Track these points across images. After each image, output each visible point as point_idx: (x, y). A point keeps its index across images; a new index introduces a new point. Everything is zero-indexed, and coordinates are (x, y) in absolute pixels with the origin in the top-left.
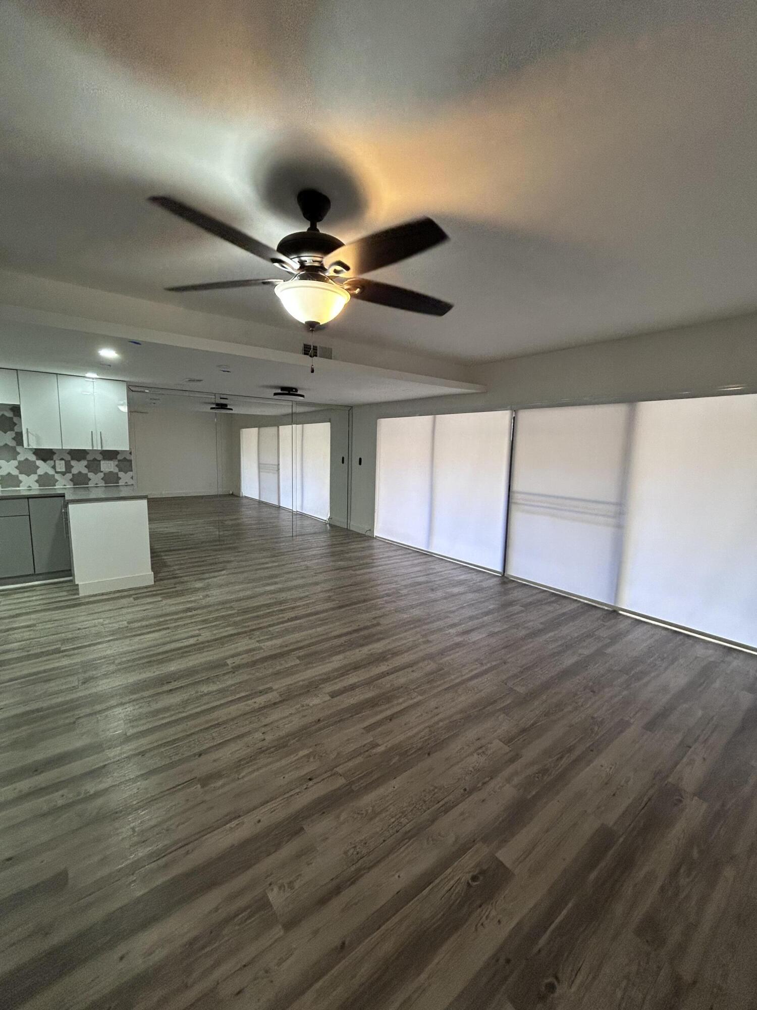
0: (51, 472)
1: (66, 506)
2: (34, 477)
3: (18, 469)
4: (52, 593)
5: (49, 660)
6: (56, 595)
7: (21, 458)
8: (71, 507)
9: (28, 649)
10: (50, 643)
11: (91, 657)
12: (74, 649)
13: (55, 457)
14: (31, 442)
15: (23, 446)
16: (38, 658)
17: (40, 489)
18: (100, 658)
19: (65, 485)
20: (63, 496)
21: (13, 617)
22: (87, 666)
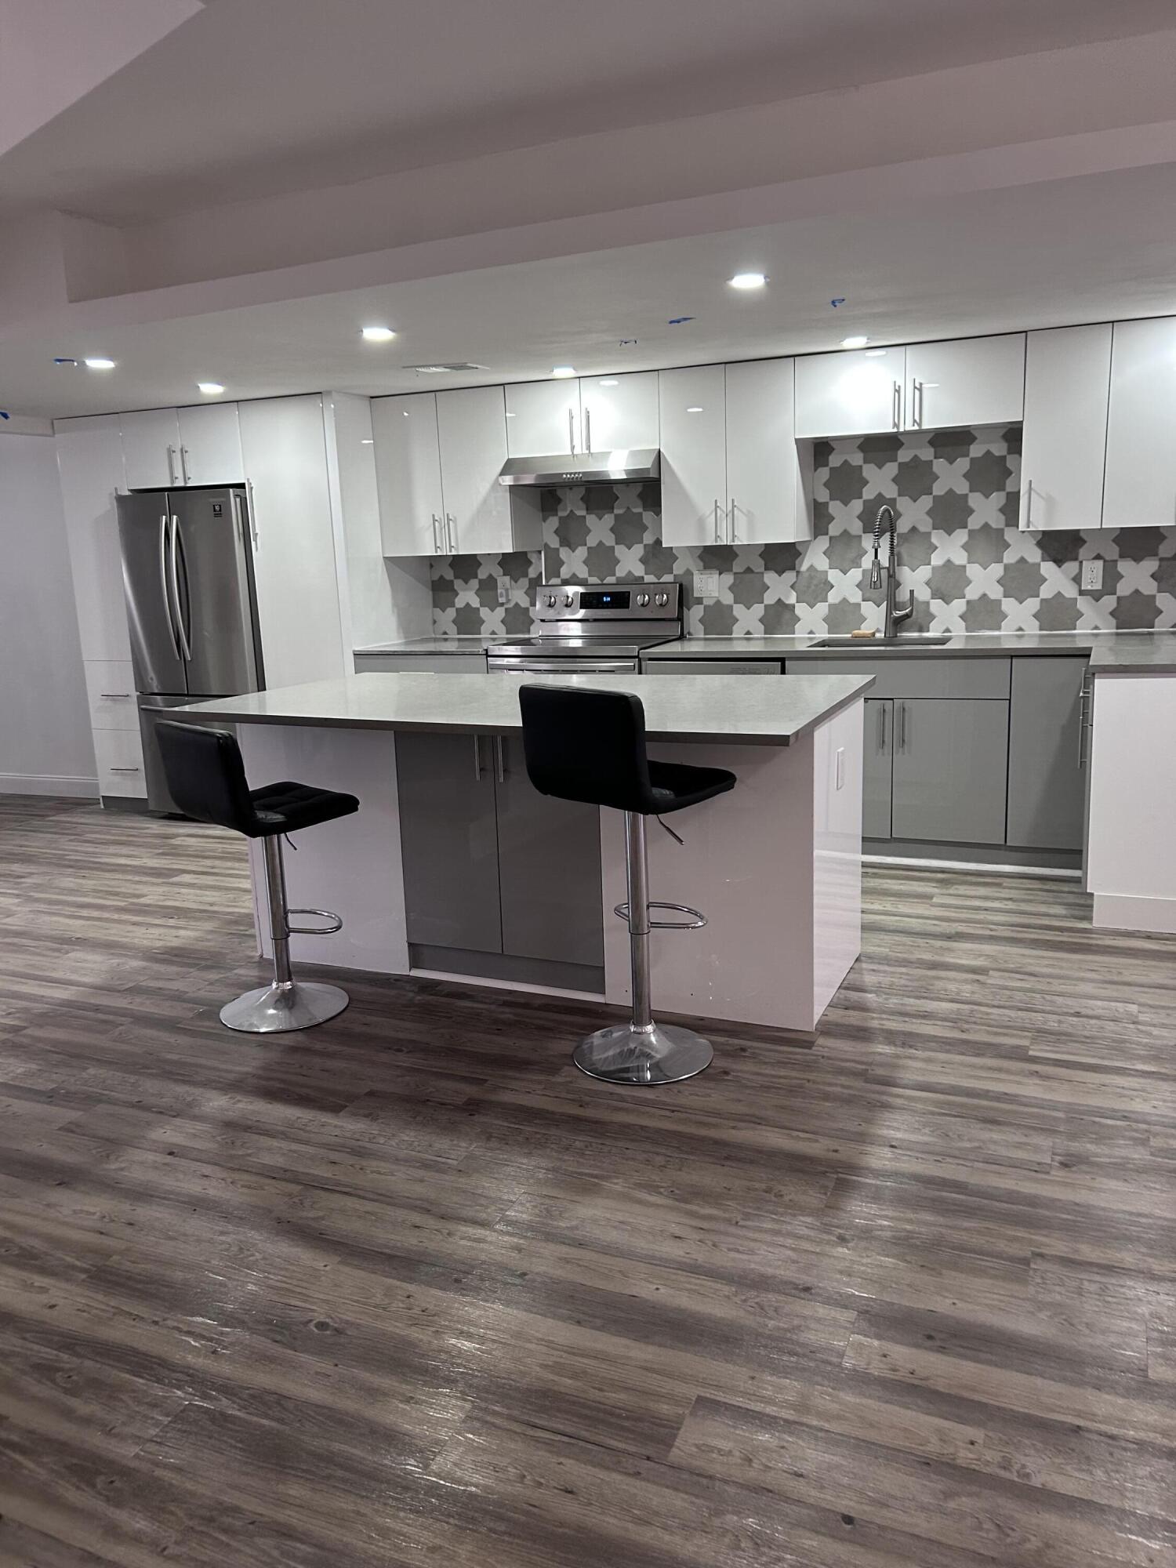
0: (1070, 591)
1: (1088, 683)
2: (1032, 604)
3: (1002, 585)
4: (1030, 901)
5: (1000, 1070)
6: (1043, 909)
7: (1010, 557)
8: (1101, 685)
9: (966, 1026)
10: (1008, 1028)
11: (1095, 1101)
12: (1058, 1063)
13: (1083, 552)
14: (1036, 516)
15: (1018, 527)
16: (977, 1055)
17: (1041, 636)
18: (1113, 1114)
19: (1096, 628)
20: (1085, 654)
21: (949, 937)
22: (1080, 1122)
